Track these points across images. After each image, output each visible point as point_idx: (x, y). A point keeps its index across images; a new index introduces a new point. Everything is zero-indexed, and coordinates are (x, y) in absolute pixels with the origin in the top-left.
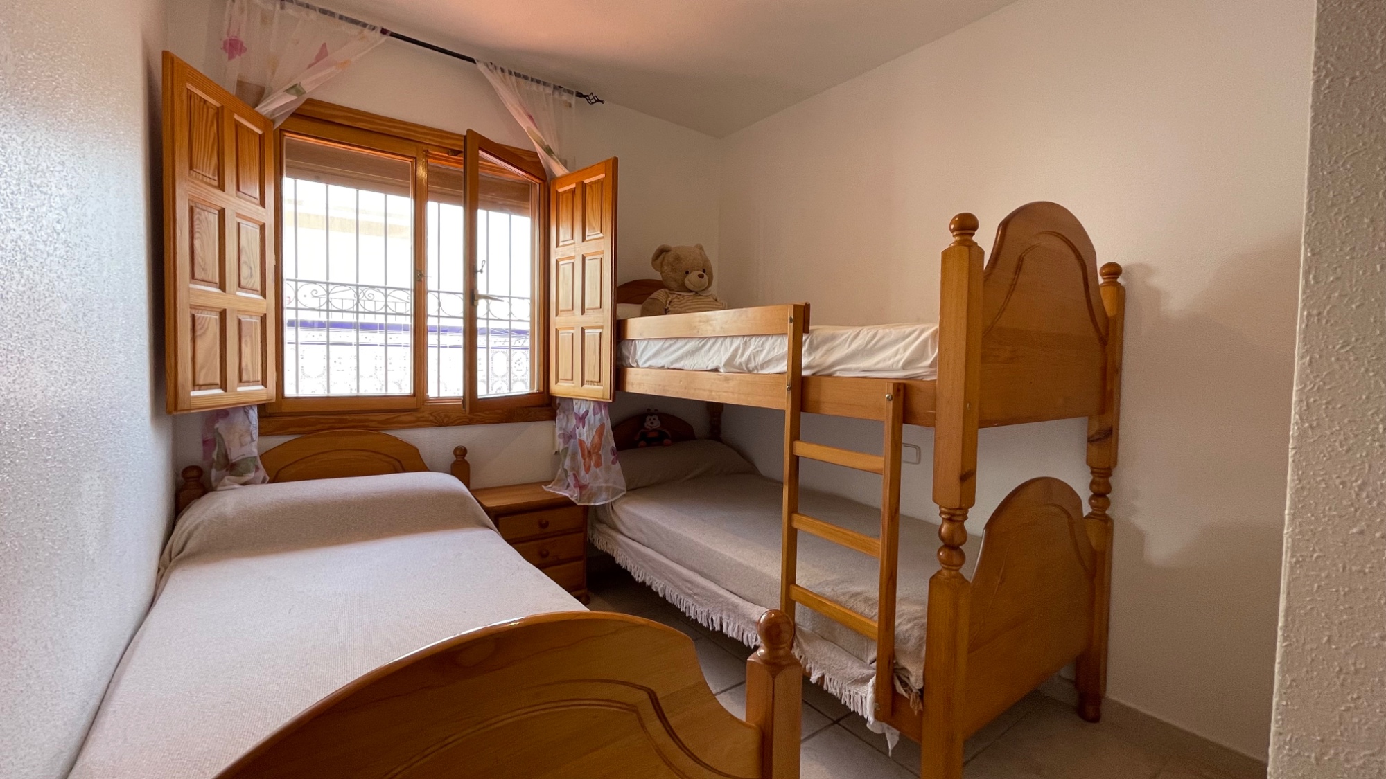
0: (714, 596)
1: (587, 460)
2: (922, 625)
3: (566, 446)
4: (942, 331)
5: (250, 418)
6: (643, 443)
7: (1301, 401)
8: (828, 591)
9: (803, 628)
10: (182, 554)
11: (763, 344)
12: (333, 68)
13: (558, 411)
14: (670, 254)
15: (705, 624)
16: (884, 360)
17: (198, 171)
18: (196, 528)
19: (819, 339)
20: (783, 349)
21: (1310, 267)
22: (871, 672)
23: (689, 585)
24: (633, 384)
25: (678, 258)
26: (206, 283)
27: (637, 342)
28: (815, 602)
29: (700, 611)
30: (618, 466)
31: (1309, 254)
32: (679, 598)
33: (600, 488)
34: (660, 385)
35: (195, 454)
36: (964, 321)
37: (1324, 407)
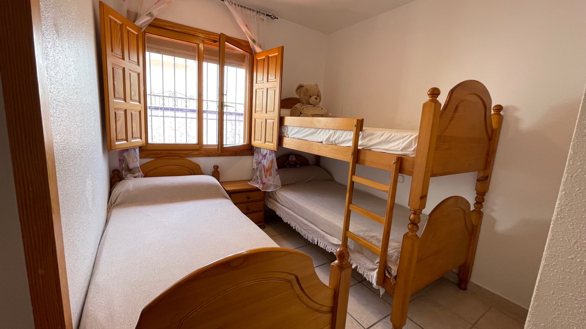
0: (314, 231)
1: (266, 173)
2: (399, 251)
3: (258, 167)
4: (419, 137)
5: (136, 152)
6: (288, 166)
7: (558, 207)
8: (361, 234)
9: (350, 247)
10: (115, 203)
11: (342, 134)
12: (165, 5)
13: (254, 152)
14: (304, 88)
15: (311, 242)
16: (394, 146)
17: (115, 52)
18: (120, 194)
19: (366, 134)
20: (351, 137)
21: (571, 158)
22: (376, 267)
23: (305, 226)
24: (286, 144)
25: (307, 90)
26: (119, 99)
27: (288, 127)
28: (356, 238)
29: (310, 237)
30: (278, 176)
31: (572, 153)
32: (301, 231)
33: (271, 184)
34: (297, 146)
35: (116, 165)
36: (429, 134)
37: (567, 211)
